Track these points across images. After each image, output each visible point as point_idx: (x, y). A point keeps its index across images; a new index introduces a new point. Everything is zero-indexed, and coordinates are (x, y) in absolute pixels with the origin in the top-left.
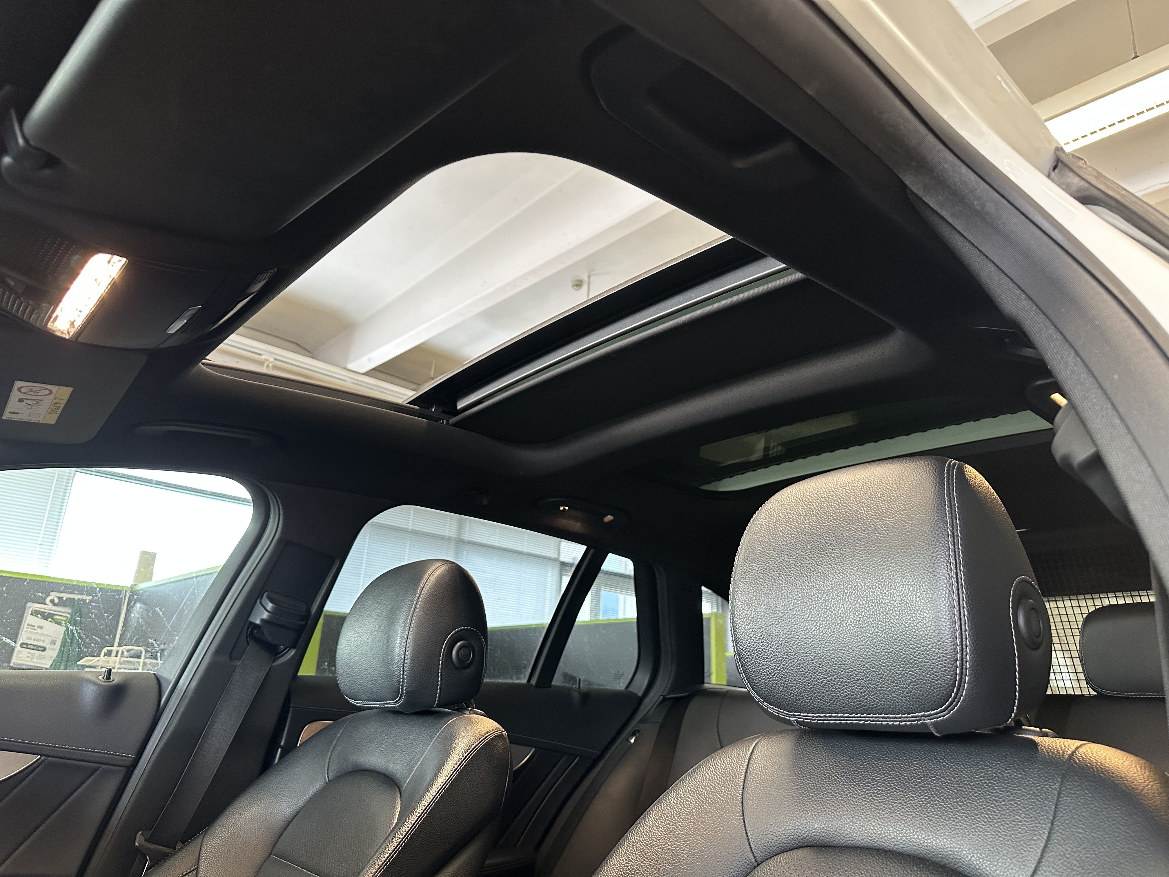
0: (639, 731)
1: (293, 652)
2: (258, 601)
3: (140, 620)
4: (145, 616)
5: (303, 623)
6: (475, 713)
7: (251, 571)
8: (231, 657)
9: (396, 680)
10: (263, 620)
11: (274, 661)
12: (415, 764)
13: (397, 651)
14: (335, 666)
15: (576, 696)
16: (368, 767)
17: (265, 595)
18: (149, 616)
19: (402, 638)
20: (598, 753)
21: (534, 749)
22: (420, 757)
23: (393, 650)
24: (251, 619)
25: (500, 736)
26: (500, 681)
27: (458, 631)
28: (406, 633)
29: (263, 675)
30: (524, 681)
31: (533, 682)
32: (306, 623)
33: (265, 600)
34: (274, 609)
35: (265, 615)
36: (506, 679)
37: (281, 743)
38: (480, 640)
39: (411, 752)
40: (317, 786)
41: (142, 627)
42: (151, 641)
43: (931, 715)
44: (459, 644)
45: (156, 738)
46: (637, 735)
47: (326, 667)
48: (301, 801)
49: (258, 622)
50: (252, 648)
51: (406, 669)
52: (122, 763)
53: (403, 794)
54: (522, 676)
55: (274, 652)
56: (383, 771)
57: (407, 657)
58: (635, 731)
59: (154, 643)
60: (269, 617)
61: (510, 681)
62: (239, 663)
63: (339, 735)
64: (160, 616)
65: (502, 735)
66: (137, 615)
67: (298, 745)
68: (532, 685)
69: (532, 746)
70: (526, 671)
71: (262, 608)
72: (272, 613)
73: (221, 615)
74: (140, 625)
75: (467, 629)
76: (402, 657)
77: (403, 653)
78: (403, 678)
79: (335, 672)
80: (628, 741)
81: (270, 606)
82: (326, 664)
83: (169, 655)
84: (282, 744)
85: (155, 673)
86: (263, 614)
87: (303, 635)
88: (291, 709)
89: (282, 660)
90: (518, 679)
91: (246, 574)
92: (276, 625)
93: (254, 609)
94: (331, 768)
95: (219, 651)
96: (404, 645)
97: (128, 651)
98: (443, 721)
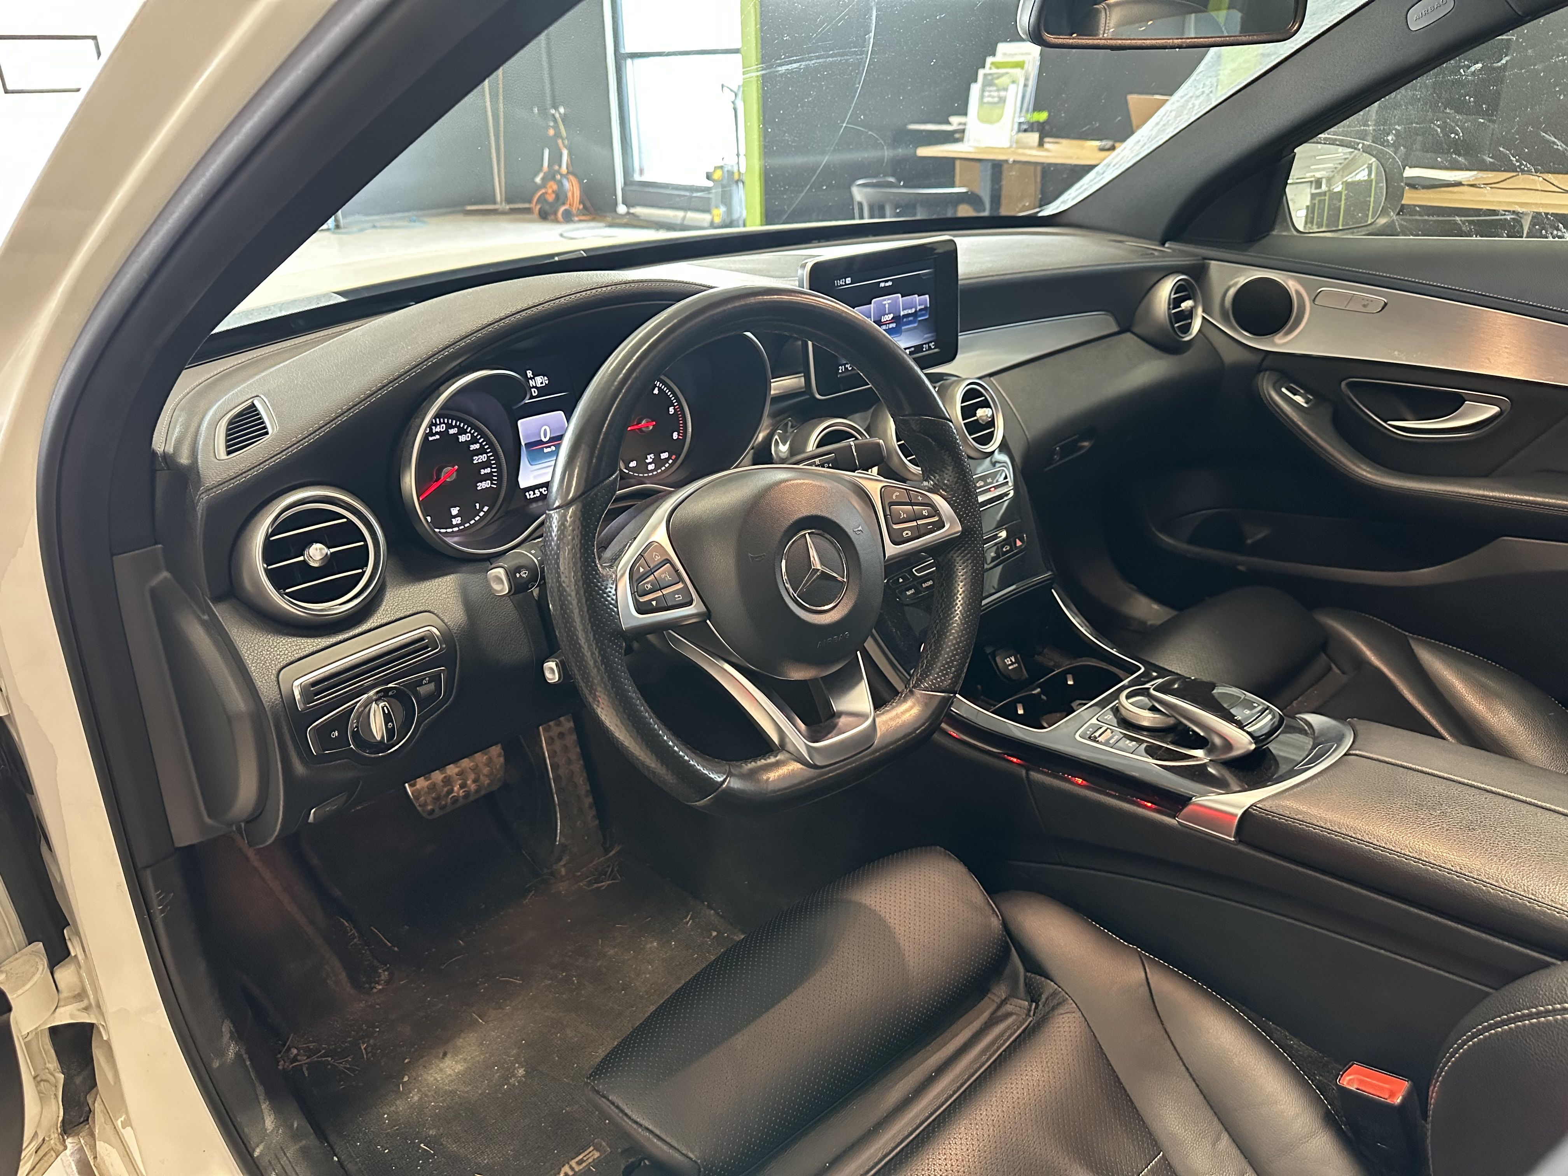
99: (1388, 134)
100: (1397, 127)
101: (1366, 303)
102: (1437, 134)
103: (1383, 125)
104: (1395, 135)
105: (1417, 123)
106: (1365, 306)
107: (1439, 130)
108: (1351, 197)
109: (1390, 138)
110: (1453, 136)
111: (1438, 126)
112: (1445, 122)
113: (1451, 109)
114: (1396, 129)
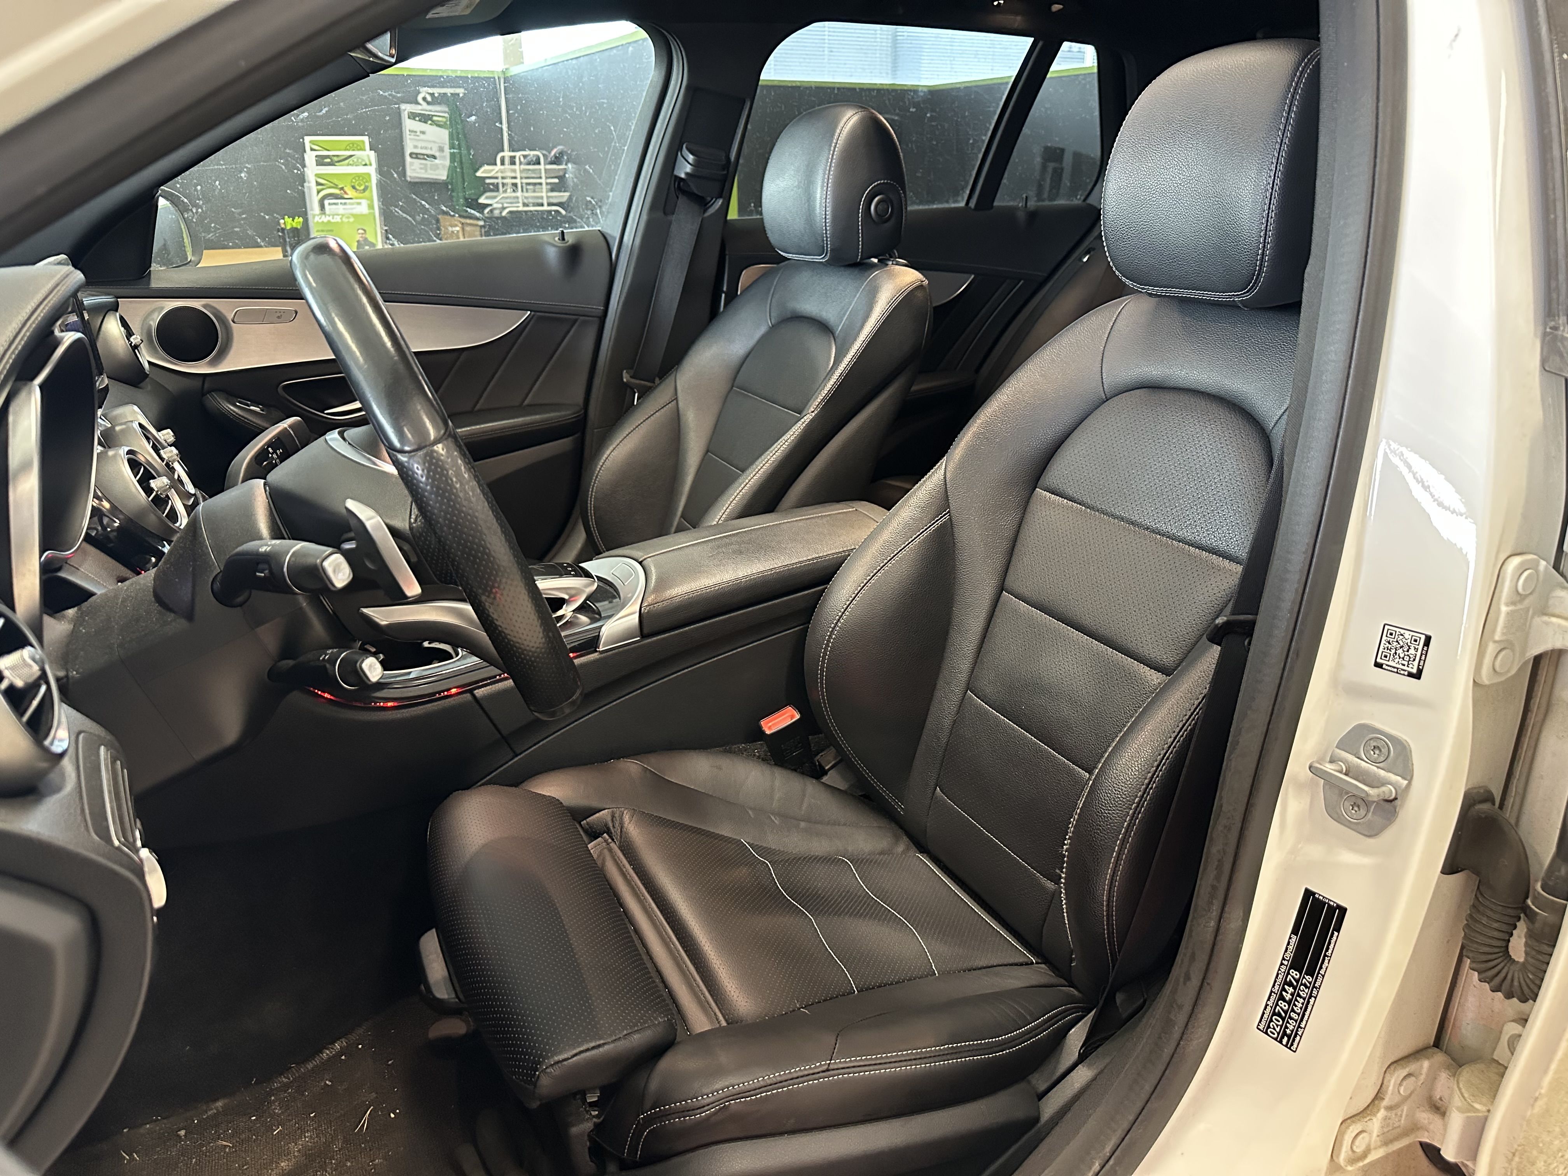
0: (1094, 249)
1: (720, 202)
2: (679, 154)
3: (575, 180)
4: (578, 175)
5: (725, 172)
6: (898, 264)
7: (666, 123)
8: (665, 213)
9: (820, 239)
10: (687, 174)
11: (705, 211)
12: (844, 314)
13: (818, 211)
14: (761, 206)
15: (1021, 216)
16: (805, 315)
17: (684, 146)
18: (580, 174)
19: (821, 198)
20: (1045, 275)
21: (973, 276)
22: (848, 308)
23: (814, 209)
24: (676, 173)
25: (920, 287)
26: (935, 206)
27: (875, 186)
28: (825, 192)
29: (696, 227)
30: (962, 204)
31: (972, 204)
32: (728, 171)
33: (685, 152)
34: (695, 160)
35: (689, 169)
36: (942, 203)
37: (723, 287)
38: (898, 192)
39: (841, 303)
40: (763, 330)
41: (578, 186)
42: (589, 199)
43: (1238, 295)
44: (876, 199)
45: (617, 291)
46: (1092, 253)
47: (753, 208)
48: (752, 342)
49: (683, 176)
50: (682, 202)
51: (828, 228)
52: (594, 314)
53: (837, 340)
54: (960, 198)
55: (703, 203)
56: (819, 319)
57: (827, 217)
58: (1089, 249)
59: (592, 200)
60: (693, 170)
61: (946, 206)
62: (674, 217)
63: (775, 283)
64: (591, 174)
65: (922, 286)
66: (571, 175)
67: (739, 293)
68: (970, 208)
69: (971, 273)
70: (964, 192)
71: (684, 160)
72: (694, 165)
73: (647, 172)
74: (576, 185)
75: (884, 183)
76: (824, 217)
77: (824, 213)
78: (826, 237)
79: (761, 214)
80: (1081, 259)
81: (691, 158)
82: (752, 205)
83: (608, 212)
84: (725, 289)
85: (600, 228)
86: (686, 167)
87: (727, 184)
88: (727, 257)
89: (711, 211)
90: (956, 201)
91: (662, 126)
92: (699, 177)
93: (677, 164)
94: (772, 314)
95: (653, 207)
96: (824, 205)
97: (525, 157)
98: (869, 272)
99: (241, 172)
100: (247, 165)
101: (279, 315)
102: (283, 170)
103: (235, 164)
104: (246, 172)
105: (264, 162)
106: (279, 317)
107: (283, 167)
108: (219, 229)
109: (243, 175)
110: (296, 171)
111: (283, 164)
112: (287, 160)
113: (290, 150)
114: (247, 168)
